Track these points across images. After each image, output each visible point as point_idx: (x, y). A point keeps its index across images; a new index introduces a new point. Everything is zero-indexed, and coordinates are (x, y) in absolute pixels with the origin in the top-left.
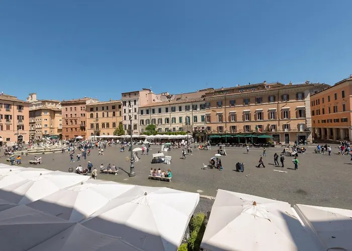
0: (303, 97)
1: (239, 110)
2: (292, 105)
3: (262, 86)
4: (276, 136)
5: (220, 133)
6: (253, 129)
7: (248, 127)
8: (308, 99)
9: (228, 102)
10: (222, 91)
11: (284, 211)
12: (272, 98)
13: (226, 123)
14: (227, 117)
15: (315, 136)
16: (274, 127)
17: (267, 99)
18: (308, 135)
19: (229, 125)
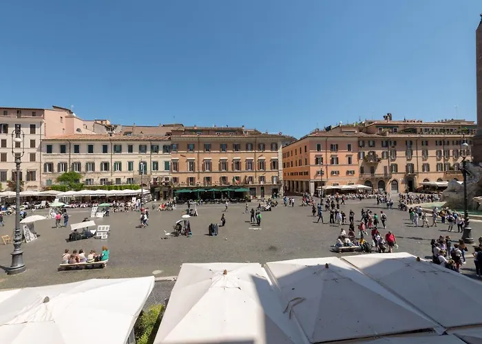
0: (277, 149)
1: (215, 157)
2: (268, 156)
3: (240, 131)
4: (253, 189)
5: (191, 186)
6: (230, 181)
7: (224, 179)
8: (280, 150)
9: (202, 145)
10: (196, 131)
11: (254, 274)
12: (249, 147)
13: (199, 172)
14: (201, 166)
15: (285, 189)
16: (251, 178)
17: (245, 147)
18: (280, 188)
19: (203, 176)
